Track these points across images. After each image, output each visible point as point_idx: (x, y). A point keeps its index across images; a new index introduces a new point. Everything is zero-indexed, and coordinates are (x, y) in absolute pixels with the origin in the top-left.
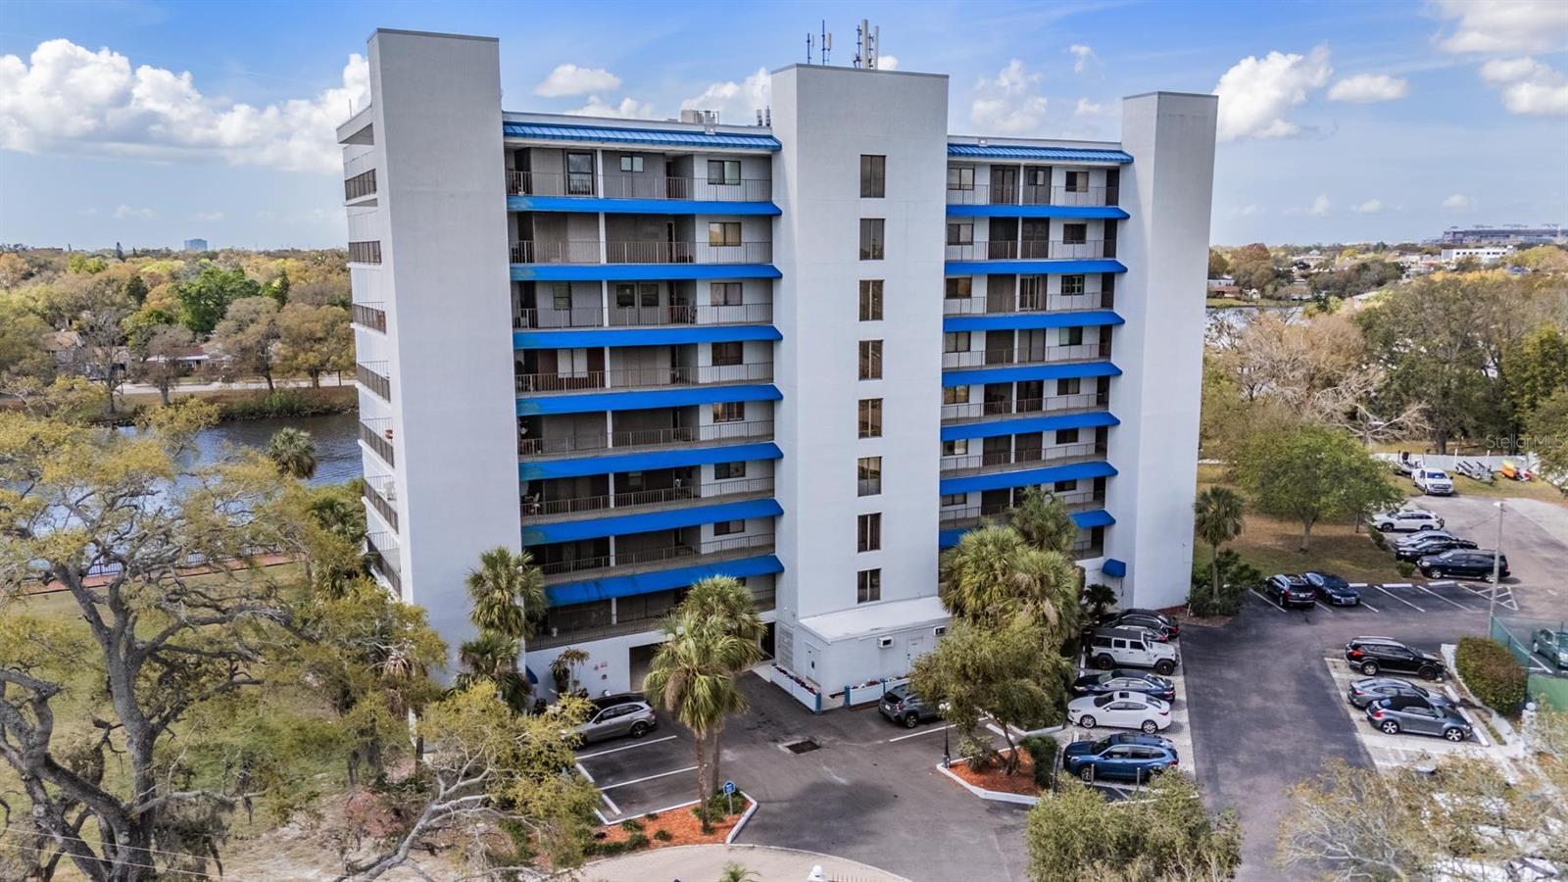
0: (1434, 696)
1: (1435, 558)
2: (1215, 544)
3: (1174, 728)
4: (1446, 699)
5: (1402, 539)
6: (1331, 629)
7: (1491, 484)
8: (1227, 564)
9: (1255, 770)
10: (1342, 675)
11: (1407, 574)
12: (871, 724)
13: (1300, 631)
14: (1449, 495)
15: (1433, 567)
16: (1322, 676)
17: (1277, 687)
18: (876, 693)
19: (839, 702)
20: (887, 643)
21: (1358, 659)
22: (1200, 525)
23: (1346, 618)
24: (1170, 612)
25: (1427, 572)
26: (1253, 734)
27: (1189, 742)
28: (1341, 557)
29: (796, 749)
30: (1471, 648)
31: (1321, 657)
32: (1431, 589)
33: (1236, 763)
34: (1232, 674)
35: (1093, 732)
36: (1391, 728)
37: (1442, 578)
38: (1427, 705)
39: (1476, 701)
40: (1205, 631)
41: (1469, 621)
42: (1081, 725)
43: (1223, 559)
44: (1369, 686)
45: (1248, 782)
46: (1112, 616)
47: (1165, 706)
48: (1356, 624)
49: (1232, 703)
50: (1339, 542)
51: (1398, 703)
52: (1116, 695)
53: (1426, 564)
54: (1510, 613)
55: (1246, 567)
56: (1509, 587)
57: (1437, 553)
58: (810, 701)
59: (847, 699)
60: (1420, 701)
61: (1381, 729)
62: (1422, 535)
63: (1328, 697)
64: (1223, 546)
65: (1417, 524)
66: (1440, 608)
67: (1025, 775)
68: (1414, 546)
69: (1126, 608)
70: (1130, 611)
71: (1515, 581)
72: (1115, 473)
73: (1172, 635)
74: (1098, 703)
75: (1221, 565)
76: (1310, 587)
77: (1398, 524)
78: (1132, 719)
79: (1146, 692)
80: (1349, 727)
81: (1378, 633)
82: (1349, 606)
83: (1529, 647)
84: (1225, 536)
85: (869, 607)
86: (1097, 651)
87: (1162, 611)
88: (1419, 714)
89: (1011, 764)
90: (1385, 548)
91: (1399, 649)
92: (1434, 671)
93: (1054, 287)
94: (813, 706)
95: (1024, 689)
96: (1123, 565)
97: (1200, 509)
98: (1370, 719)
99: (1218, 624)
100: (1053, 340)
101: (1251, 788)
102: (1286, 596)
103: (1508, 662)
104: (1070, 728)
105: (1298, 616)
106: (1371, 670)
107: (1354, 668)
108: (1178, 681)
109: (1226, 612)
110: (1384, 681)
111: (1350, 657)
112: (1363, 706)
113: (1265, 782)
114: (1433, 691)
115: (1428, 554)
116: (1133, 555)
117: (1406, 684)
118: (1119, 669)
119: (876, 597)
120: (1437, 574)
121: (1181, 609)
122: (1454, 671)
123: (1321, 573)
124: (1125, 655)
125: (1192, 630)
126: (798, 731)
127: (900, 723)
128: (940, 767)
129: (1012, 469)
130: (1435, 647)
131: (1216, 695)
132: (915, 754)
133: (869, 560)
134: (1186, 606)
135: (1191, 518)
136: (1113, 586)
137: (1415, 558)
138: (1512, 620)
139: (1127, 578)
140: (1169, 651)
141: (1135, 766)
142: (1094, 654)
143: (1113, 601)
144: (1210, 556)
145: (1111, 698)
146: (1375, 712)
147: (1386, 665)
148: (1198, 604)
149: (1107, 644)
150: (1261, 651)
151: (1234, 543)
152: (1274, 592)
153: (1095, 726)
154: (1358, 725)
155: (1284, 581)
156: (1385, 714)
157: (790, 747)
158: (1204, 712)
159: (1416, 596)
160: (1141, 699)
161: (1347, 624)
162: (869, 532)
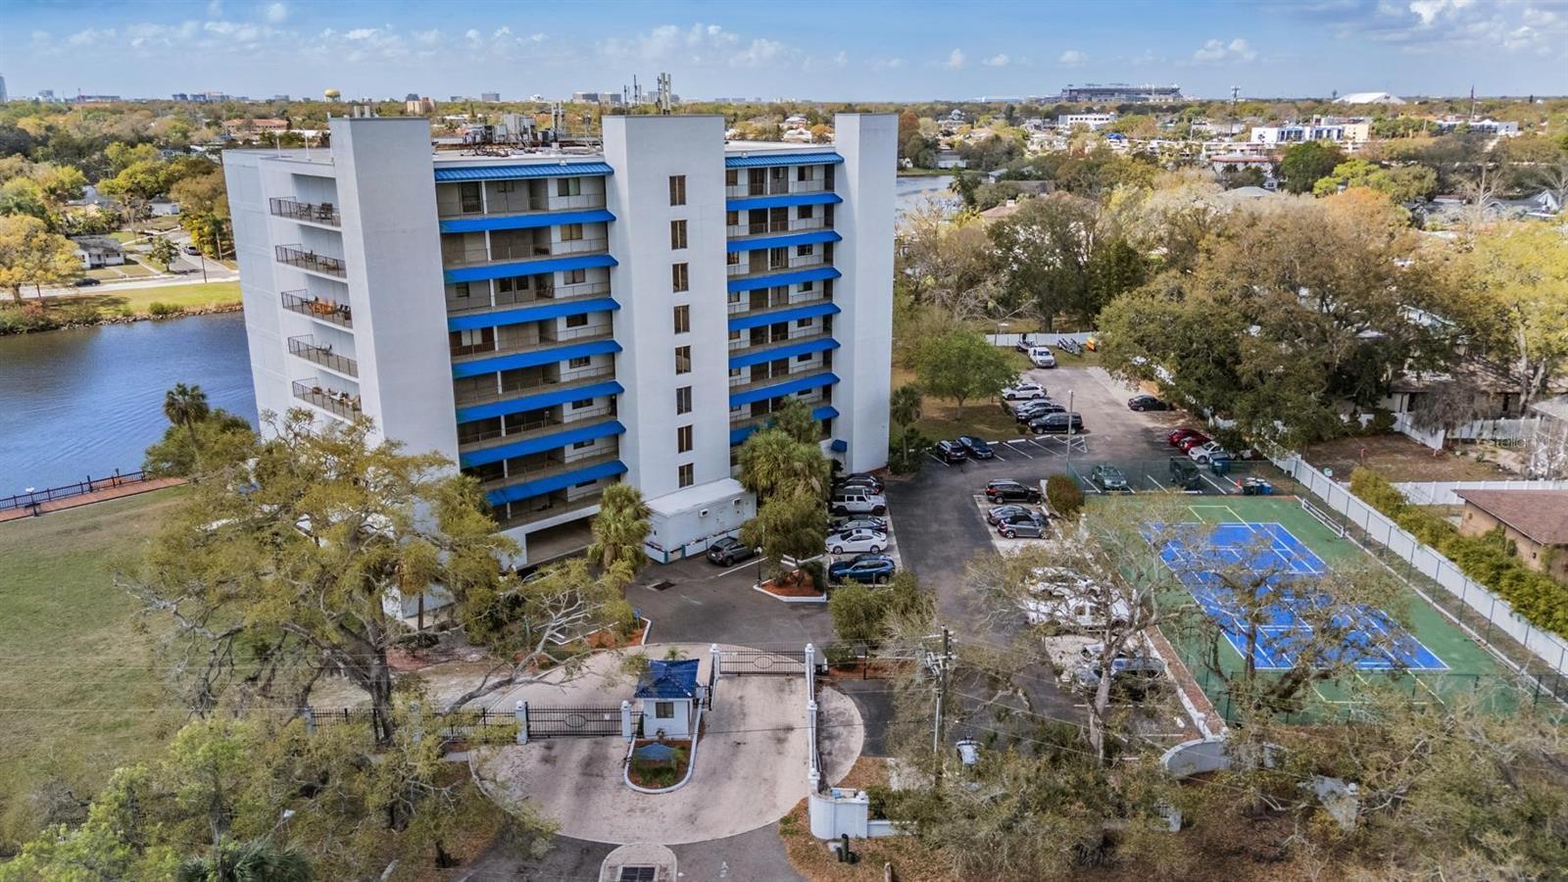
0: (1035, 514)
1: (1039, 420)
2: (905, 426)
3: (889, 549)
4: (1042, 515)
5: (1020, 406)
6: (977, 475)
7: (1080, 356)
8: (912, 438)
9: (935, 568)
10: (983, 505)
11: (1022, 432)
12: (703, 567)
13: (957, 479)
14: (1052, 367)
15: (1039, 426)
16: (973, 507)
17: (946, 517)
18: (701, 547)
19: (678, 555)
20: (704, 513)
21: (993, 495)
22: (894, 414)
23: (986, 467)
24: (875, 473)
25: (1034, 430)
26: (935, 548)
27: (898, 556)
28: (982, 422)
29: (660, 587)
30: (1056, 482)
31: (971, 494)
32: (1037, 442)
33: (927, 565)
34: (919, 511)
35: (842, 556)
36: (1011, 535)
37: (1043, 433)
38: (1029, 519)
39: (1057, 514)
40: (900, 484)
41: (1057, 464)
42: (833, 553)
43: (910, 435)
44: (999, 511)
45: (933, 575)
46: (842, 480)
47: (884, 535)
48: (993, 471)
49: (921, 530)
50: (981, 410)
51: (1015, 520)
52: (854, 531)
53: (1034, 425)
54: (1082, 454)
55: (924, 439)
56: (1083, 436)
57: (1041, 416)
58: (660, 557)
59: (684, 552)
60: (1027, 518)
61: (1006, 536)
62: (1032, 403)
63: (975, 520)
64: (909, 426)
65: (1030, 394)
66: (1042, 455)
67: (807, 586)
68: (1027, 411)
69: (849, 473)
70: (852, 476)
71: (1088, 432)
72: (837, 380)
73: (881, 489)
74: (844, 538)
75: (909, 439)
76: (965, 448)
77: (1018, 394)
78: (864, 546)
79: (870, 528)
80: (988, 537)
81: (1004, 476)
82: (987, 459)
83: (1089, 478)
84: (911, 420)
85: (688, 490)
86: (836, 504)
87: (872, 473)
88: (1024, 525)
89: (799, 580)
90: (1010, 414)
91: (1015, 486)
92: (1035, 498)
93: (793, 253)
94: (662, 560)
95: (808, 534)
96: (845, 444)
97: (894, 402)
98: (999, 531)
99: (906, 478)
100: (793, 290)
101: (936, 578)
102: (949, 455)
103: (1075, 489)
104: (827, 555)
105: (956, 469)
106: (1000, 500)
107: (990, 500)
108: (887, 519)
109: (911, 469)
110: (1007, 507)
111: (988, 493)
112: (995, 523)
113: (943, 574)
114: (1034, 511)
115: (1035, 417)
116: (852, 438)
117: (1019, 508)
118: (852, 515)
119: (690, 482)
120: (1040, 431)
121: (883, 470)
122: (1046, 497)
123: (970, 438)
124: (853, 505)
125: (892, 484)
126: (657, 577)
127: (723, 564)
128: (755, 587)
129: (771, 384)
130: (1036, 482)
131: (911, 525)
132: (739, 582)
133: (685, 458)
134: (886, 468)
135: (887, 409)
136: (840, 459)
137: (1026, 421)
138: (1083, 459)
139: (848, 453)
140: (879, 500)
141: (871, 573)
142: (834, 507)
143: (841, 469)
144: (902, 431)
145: (851, 534)
146: (1002, 527)
147: (1009, 497)
148: (894, 466)
149: (842, 499)
150: (936, 494)
151: (916, 424)
152: (940, 453)
153: (843, 553)
154: (993, 536)
155: (947, 445)
156: (1007, 527)
157: (656, 587)
158: (906, 538)
159: (1026, 447)
160: (868, 533)
161: (986, 471)
162: (685, 438)
